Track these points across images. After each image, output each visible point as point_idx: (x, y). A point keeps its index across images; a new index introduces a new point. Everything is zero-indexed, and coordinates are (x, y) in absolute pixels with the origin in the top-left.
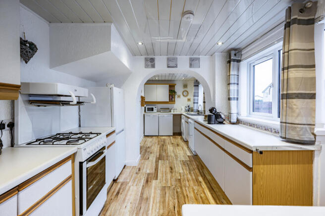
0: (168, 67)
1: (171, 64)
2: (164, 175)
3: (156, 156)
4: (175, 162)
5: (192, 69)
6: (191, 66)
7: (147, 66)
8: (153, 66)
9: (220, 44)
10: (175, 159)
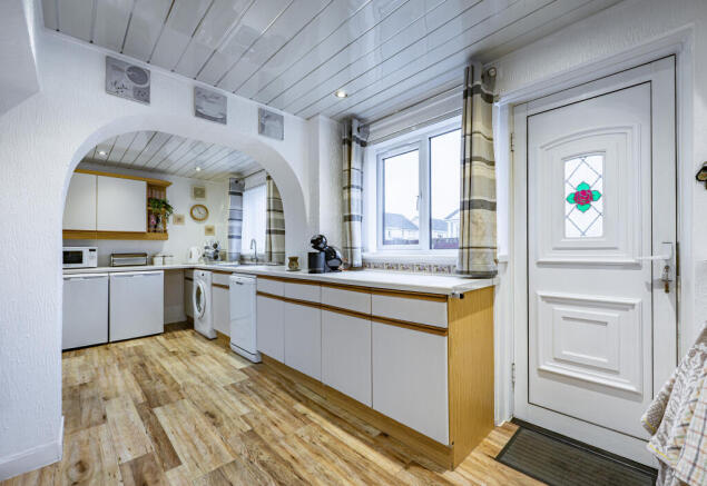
0: (198, 114)
1: (207, 109)
2: (197, 440)
3: (135, 401)
4: (211, 394)
5: (265, 140)
6: (262, 129)
7: (114, 88)
8: (143, 96)
9: (341, 95)
10: (207, 390)
